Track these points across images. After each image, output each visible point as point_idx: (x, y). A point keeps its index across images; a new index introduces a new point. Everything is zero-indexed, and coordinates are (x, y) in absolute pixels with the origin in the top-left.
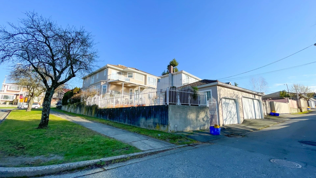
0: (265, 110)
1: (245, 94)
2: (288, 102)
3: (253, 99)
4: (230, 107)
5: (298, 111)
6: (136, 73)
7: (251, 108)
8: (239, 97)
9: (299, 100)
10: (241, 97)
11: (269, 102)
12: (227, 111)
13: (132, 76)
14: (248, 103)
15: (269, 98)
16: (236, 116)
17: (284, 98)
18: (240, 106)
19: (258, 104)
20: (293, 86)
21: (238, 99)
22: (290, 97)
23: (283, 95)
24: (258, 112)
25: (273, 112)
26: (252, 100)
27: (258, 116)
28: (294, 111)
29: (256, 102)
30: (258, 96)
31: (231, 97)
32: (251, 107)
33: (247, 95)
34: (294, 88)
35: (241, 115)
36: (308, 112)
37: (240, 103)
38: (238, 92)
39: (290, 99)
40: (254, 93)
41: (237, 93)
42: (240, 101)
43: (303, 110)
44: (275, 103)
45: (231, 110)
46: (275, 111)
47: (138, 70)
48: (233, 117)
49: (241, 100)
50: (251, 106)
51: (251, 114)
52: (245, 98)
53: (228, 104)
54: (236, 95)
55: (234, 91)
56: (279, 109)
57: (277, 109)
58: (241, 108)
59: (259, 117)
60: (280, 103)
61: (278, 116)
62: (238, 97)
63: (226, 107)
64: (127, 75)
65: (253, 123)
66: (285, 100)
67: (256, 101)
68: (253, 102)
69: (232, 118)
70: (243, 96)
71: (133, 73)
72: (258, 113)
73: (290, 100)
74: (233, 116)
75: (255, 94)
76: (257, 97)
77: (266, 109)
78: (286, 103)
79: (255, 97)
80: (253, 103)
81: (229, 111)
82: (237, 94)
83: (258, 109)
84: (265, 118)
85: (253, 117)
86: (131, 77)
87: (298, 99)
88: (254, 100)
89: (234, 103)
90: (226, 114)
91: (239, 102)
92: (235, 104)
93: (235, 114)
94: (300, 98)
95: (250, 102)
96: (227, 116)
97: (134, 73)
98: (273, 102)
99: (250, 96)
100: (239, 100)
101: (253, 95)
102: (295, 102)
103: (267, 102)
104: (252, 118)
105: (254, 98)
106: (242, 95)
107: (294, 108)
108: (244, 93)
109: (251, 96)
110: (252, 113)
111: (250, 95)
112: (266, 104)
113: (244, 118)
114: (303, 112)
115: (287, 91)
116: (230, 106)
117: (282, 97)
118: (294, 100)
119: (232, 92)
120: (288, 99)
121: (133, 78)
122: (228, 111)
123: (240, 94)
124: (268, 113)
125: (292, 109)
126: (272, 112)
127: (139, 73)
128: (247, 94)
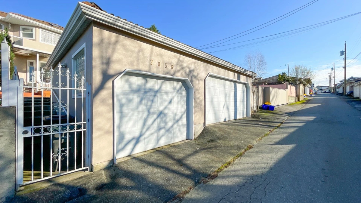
0: (255, 101)
1: (214, 70)
2: (287, 88)
3: (235, 82)
4: (163, 101)
5: (296, 99)
6: (40, 30)
7: (227, 100)
8: (198, 74)
9: (298, 86)
10: (203, 75)
11: (263, 88)
12: (146, 114)
13: (32, 34)
14: (223, 89)
15: (264, 83)
16: (184, 121)
17: (283, 83)
18: (198, 96)
19: (244, 91)
20: (294, 69)
21: (194, 79)
22: (289, 82)
23: (282, 79)
24: (242, 105)
25: (267, 104)
26: (233, 83)
27: (240, 114)
28: (291, 100)
29: (240, 87)
30: (245, 77)
31: (167, 73)
32: (227, 98)
33: (222, 73)
34: (295, 70)
35: (197, 118)
36: (305, 101)
37: (197, 90)
38: (195, 63)
39: (289, 84)
40: (237, 69)
41: (191, 64)
42: (198, 85)
43: (301, 99)
44: (271, 89)
45: (166, 108)
46: (269, 101)
47: (52, 25)
48: (172, 126)
49: (202, 83)
50: (228, 95)
51: (227, 111)
52: (216, 80)
53: (153, 94)
54: (188, 70)
55: (182, 57)
56: (275, 98)
57: (273, 99)
58: (201, 101)
59: (242, 114)
60: (277, 90)
61: (273, 110)
62: (194, 76)
63: (144, 102)
64: (19, 31)
65: (219, 138)
66: (283, 85)
67: (241, 85)
68: (234, 88)
69: (168, 131)
70: (211, 73)
71: (34, 29)
72: (241, 108)
73: (289, 86)
74: (170, 124)
75: (239, 73)
76: (243, 79)
77: (257, 98)
78: (284, 89)
79: (239, 78)
80: (234, 91)
81: (158, 113)
82: (192, 67)
83: (242, 101)
84: (253, 116)
85: (229, 117)
86: (31, 36)
87: (297, 84)
88: (238, 84)
89: (181, 88)
90: (141, 123)
91: (197, 87)
92: (184, 93)
93: (181, 117)
94: (300, 83)
95: (227, 87)
96: (146, 127)
97: (37, 29)
98: (269, 88)
99: (228, 76)
100: (196, 82)
101: (236, 74)
102: (293, 88)
103: (260, 88)
104: (227, 120)
105: (236, 80)
106: (207, 70)
107: (291, 96)
108: (215, 68)
109: (231, 75)
110: (228, 108)
111: (228, 73)
112: (258, 92)
113: (204, 123)
114: (300, 100)
115: (287, 74)
116: (161, 99)
117: (280, 81)
118: (294, 86)
119: (174, 61)
120: (287, 84)
121: (34, 38)
122: (154, 113)
123: (201, 69)
124: (259, 106)
125: (290, 97)
126: (265, 104)
127: (49, 29)
128: (222, 70)
